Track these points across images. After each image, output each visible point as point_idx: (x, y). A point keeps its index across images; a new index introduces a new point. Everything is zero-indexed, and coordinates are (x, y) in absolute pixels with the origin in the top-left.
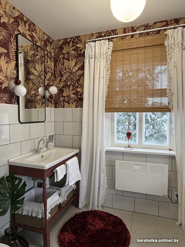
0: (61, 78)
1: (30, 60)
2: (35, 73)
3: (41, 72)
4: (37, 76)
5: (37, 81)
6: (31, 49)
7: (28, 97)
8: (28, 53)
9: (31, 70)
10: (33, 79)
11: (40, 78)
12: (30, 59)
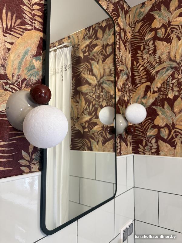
0: (149, 84)
1: (83, 57)
2: (90, 81)
3: (103, 76)
4: (95, 86)
5: (94, 96)
6: (84, 38)
7: (77, 128)
8: (79, 45)
9: (83, 75)
10: (86, 92)
11: (101, 89)
12: (82, 55)
